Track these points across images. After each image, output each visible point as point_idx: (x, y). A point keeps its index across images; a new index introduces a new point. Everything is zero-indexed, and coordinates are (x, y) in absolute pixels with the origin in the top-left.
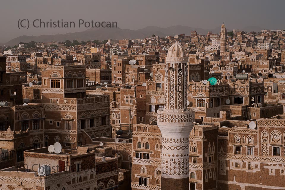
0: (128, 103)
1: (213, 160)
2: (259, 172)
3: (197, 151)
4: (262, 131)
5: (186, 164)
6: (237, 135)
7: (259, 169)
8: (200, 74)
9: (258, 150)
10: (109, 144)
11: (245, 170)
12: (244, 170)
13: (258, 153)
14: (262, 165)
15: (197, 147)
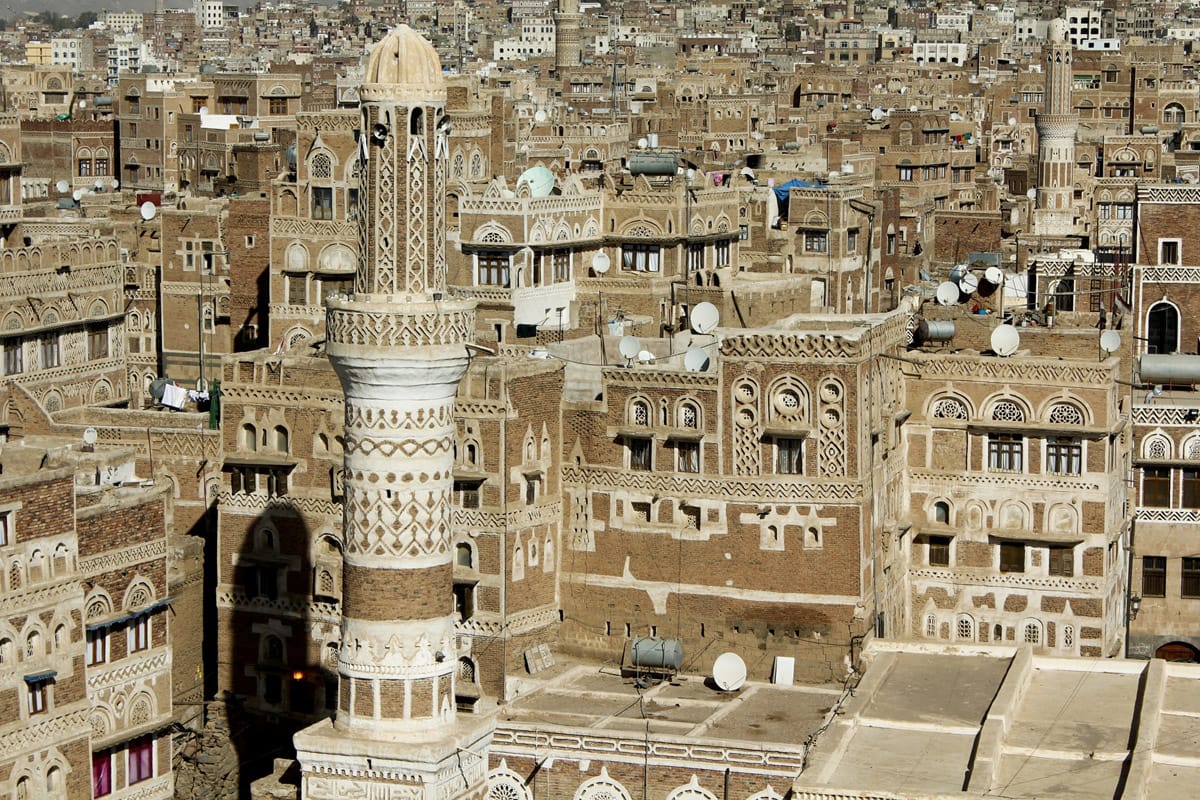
0: (194, 268)
1: (541, 493)
2: (723, 537)
3: (482, 460)
4: (734, 376)
5: (443, 511)
6: (638, 394)
7: (722, 528)
8: (485, 152)
9: (721, 454)
10: (123, 435)
11: (669, 531)
12: (664, 531)
13: (721, 462)
14: (734, 513)
15: (480, 443)
